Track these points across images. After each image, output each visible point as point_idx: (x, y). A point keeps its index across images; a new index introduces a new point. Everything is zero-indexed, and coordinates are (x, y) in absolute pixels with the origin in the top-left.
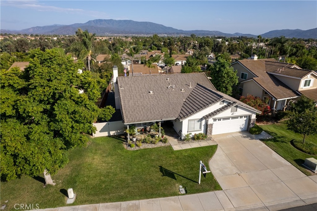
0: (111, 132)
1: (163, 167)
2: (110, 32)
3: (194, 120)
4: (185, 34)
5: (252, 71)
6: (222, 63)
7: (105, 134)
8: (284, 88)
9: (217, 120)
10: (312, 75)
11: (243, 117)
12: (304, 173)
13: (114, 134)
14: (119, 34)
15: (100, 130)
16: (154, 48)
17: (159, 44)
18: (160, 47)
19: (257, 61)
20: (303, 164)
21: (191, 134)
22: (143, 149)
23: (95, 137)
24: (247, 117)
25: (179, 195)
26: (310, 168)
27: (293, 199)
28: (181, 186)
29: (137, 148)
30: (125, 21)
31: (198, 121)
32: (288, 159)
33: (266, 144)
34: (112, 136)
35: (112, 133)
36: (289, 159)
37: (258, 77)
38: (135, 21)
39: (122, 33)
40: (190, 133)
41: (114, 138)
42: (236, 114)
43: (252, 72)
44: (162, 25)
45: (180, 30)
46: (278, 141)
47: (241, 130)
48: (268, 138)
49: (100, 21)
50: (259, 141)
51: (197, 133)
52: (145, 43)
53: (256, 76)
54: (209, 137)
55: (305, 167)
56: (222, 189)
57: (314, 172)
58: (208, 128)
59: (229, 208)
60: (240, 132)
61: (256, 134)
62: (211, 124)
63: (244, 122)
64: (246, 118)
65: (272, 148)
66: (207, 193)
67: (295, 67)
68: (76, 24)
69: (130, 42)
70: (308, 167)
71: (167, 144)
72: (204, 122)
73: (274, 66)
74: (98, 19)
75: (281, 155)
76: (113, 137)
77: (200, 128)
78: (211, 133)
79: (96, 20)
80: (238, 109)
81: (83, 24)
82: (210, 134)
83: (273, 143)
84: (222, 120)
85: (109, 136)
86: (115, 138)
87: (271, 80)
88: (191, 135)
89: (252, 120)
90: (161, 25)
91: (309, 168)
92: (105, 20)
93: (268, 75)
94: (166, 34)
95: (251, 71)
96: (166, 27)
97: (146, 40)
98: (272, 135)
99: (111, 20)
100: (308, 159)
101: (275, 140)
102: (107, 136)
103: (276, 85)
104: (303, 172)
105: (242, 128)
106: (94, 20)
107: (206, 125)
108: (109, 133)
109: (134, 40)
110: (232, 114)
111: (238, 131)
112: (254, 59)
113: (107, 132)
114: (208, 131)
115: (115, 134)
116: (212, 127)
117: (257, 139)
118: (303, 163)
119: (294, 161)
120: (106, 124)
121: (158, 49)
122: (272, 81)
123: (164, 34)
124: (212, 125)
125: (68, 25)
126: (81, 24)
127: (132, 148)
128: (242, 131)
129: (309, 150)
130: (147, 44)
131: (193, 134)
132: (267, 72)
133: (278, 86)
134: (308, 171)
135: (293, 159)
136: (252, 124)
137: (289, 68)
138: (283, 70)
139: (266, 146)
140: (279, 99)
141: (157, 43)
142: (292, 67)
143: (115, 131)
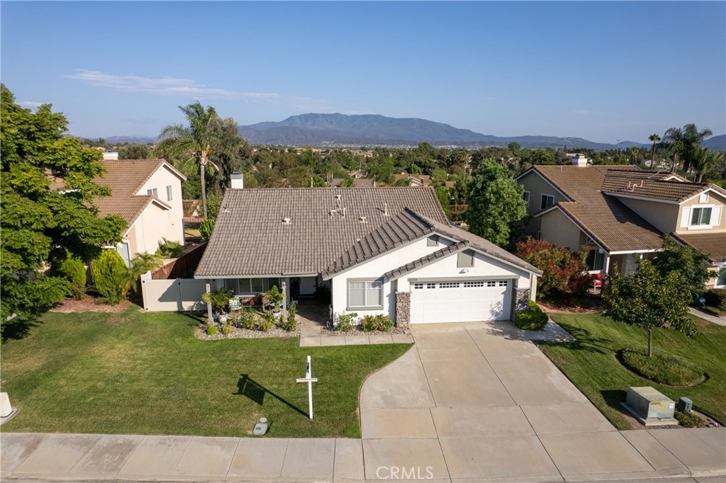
0: (183, 303)
1: (250, 376)
2: (333, 140)
3: (362, 281)
4: (499, 144)
5: (562, 189)
6: (490, 171)
7: (172, 306)
8: (639, 228)
9: (425, 286)
10: (711, 193)
11: (497, 284)
12: (612, 423)
13: (192, 308)
14: (352, 143)
15: (161, 296)
16: (415, 170)
17: (427, 161)
18: (430, 167)
19: (585, 168)
20: (623, 404)
21: (356, 315)
22: (232, 339)
23: (148, 311)
24: (508, 284)
25: (245, 435)
26: (637, 412)
27: (543, 477)
28: (264, 420)
29: (221, 337)
30: (366, 117)
31: (374, 285)
32: (584, 389)
33: (544, 352)
34: (187, 311)
35: (187, 305)
36: (588, 389)
37: (573, 201)
38: (387, 116)
39: (359, 142)
40: (354, 312)
41: (189, 316)
42: (472, 273)
43: (561, 191)
44: (448, 126)
45: (488, 136)
46: (582, 348)
47: (493, 318)
48: (558, 340)
49: (314, 116)
50: (529, 345)
51: (374, 314)
52: (399, 160)
53: (570, 198)
54: (402, 325)
55: (627, 410)
56: (359, 437)
57: (643, 424)
58: (399, 304)
59: (351, 477)
60: (490, 323)
61: (530, 329)
62: (403, 293)
63: (501, 298)
64: (504, 288)
65: (556, 362)
66: (317, 440)
67: (673, 178)
68: (263, 123)
69: (367, 157)
70: (634, 409)
71: (291, 334)
72: (387, 287)
73: (622, 179)
74: (309, 113)
75: (571, 377)
76: (187, 315)
77: (381, 302)
78: (407, 317)
79: (306, 115)
80: (476, 260)
81: (277, 123)
82: (404, 320)
83: (566, 350)
84: (437, 286)
85: (181, 312)
86: (191, 317)
87: (609, 209)
88: (356, 319)
89: (518, 293)
90: (445, 125)
91: (635, 414)
92: (324, 115)
93: (603, 198)
94: (455, 145)
95: (559, 188)
96: (455, 130)
97: (400, 154)
98: (575, 334)
99: (337, 115)
100: (634, 388)
101: (575, 346)
102: (174, 312)
103: (619, 221)
104: (609, 420)
105: (497, 314)
106: (300, 116)
107: (394, 296)
108: (180, 305)
109: (378, 155)
110: (461, 273)
111: (486, 320)
112: (577, 164)
113: (176, 303)
114: (400, 311)
115: (194, 309)
116: (408, 302)
117: (528, 341)
118: (624, 401)
119: (599, 394)
120: (174, 283)
121: (426, 173)
122: (611, 212)
123: (450, 144)
124: (408, 295)
125: (248, 125)
126: (273, 123)
127: (209, 336)
128: (497, 321)
129: (656, 372)
130: (402, 162)
131: (362, 315)
132: (602, 193)
133: (623, 222)
134: (627, 418)
135: (601, 389)
136: (520, 302)
137: (657, 181)
138: (641, 186)
139: (543, 356)
140: (615, 250)
141: (422, 160)
142: (667, 179)
143: (194, 301)
